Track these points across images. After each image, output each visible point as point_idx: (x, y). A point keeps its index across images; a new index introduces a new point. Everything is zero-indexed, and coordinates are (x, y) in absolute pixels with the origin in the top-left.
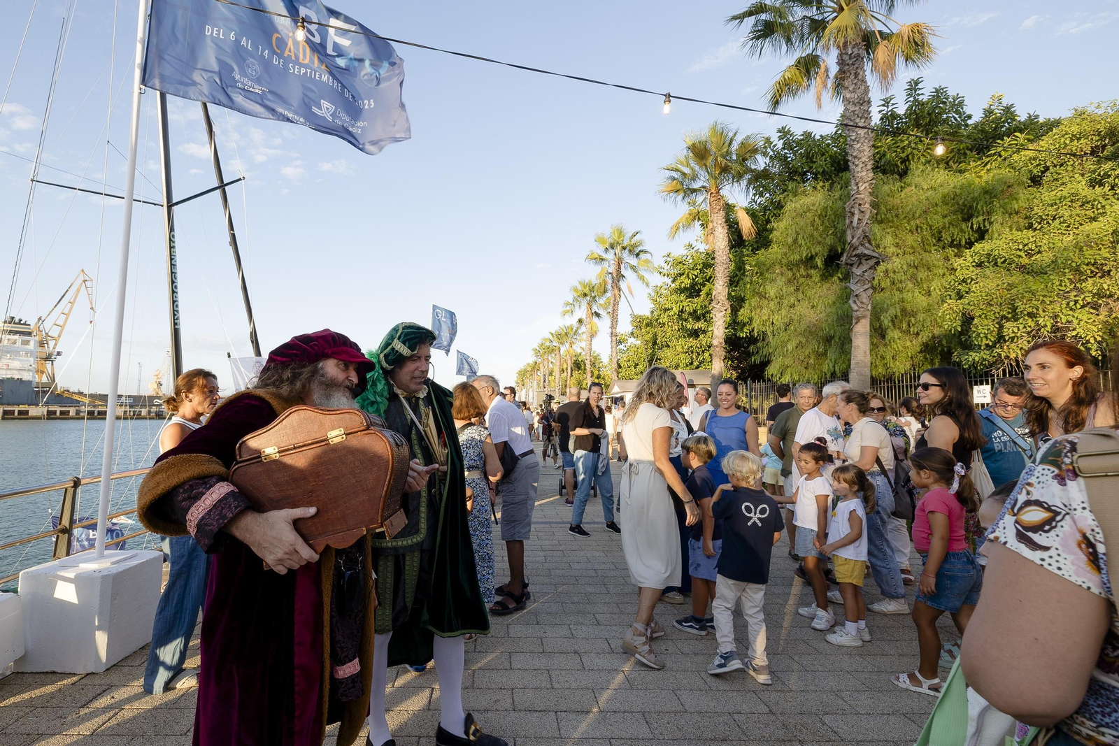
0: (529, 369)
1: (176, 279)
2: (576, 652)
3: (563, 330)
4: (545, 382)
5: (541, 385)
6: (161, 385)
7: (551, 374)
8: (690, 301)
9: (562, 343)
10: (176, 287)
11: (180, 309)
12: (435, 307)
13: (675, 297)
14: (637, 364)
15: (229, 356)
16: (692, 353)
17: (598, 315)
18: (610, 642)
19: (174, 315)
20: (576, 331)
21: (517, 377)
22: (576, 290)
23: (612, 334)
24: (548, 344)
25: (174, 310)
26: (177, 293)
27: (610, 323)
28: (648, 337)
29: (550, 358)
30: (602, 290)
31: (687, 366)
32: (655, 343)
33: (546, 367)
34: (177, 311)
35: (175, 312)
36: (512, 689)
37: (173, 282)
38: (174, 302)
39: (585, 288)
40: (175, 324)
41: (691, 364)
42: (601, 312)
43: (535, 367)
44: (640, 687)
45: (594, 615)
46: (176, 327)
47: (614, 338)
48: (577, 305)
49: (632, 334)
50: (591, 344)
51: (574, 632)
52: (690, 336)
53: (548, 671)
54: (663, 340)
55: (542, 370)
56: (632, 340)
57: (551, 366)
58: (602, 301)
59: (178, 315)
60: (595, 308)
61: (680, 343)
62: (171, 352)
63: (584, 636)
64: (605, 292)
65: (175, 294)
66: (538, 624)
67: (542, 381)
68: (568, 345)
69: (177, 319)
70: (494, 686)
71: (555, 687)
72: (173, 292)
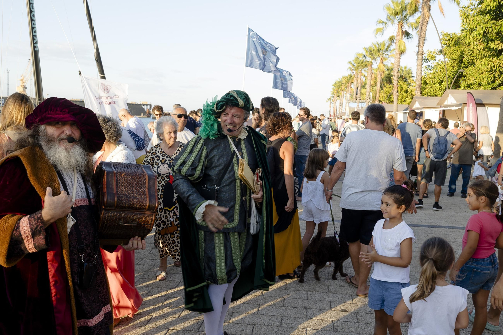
0: (344, 82)
1: (33, 8)
2: (305, 308)
3: (375, 46)
4: (357, 94)
5: (354, 97)
6: (26, 88)
7: (364, 87)
8: (494, 23)
9: (375, 59)
10: (34, 16)
11: (38, 34)
12: (250, 30)
13: (480, 18)
14: (442, 81)
15: (80, 74)
16: (495, 72)
17: (407, 34)
18: (332, 304)
19: (34, 39)
20: (388, 47)
21: (333, 89)
22: (389, 8)
23: (418, 52)
24: (361, 58)
25: (33, 36)
26: (34, 20)
27: (417, 42)
28: (456, 55)
29: (363, 71)
30: (413, 8)
31: (489, 84)
32: (461, 61)
33: (359, 80)
34: (36, 36)
35: (34, 37)
36: (254, 325)
37: (31, 12)
38: (33, 28)
39: (398, 6)
40: (35, 47)
41: (493, 82)
42: (410, 31)
43: (349, 80)
44: (340, 330)
45: (328, 287)
46: (36, 49)
47: (420, 57)
48: (389, 23)
49: (441, 51)
50: (399, 61)
51: (309, 296)
52: (494, 56)
53: (282, 317)
54: (470, 58)
55: (355, 83)
56: (440, 58)
57: (364, 79)
58: (412, 20)
59: (36, 40)
60: (406, 28)
61: (483, 63)
62: (31, 61)
63: (315, 299)
64: (416, 10)
65: (33, 22)
66: (285, 289)
67: (355, 94)
68: (379, 60)
69: (36, 43)
70: (243, 322)
71: (283, 326)
72: (32, 20)
